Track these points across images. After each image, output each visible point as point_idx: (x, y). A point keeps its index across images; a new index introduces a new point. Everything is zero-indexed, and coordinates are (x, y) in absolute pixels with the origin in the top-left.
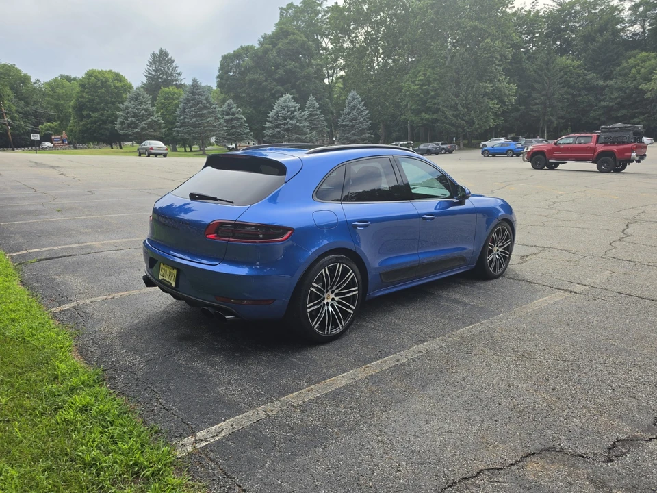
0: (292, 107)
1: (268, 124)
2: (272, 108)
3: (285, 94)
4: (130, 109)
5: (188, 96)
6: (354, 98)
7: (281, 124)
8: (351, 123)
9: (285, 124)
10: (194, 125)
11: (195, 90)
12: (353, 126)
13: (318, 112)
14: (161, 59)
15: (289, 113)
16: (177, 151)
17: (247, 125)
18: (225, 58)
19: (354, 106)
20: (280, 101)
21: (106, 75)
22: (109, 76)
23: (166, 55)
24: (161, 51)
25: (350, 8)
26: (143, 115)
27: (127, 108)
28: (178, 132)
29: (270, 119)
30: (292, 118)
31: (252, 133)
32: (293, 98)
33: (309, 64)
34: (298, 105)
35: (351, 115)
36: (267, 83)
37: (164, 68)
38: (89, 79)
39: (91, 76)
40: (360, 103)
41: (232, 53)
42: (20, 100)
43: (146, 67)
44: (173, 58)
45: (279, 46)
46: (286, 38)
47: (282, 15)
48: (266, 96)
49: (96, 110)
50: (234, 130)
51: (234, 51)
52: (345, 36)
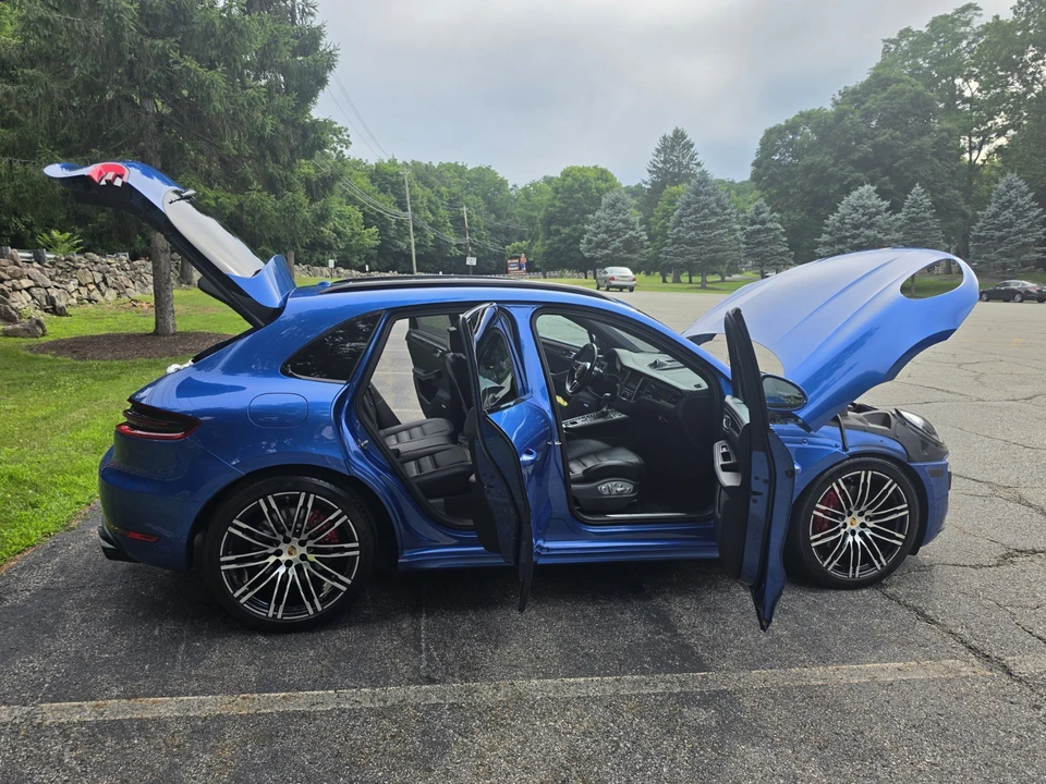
0: (873, 206)
1: (825, 238)
2: (835, 209)
3: (862, 185)
4: (603, 221)
5: (689, 197)
6: (1010, 187)
7: (847, 237)
8: (998, 234)
9: (854, 237)
10: (692, 243)
11: (701, 188)
12: (1001, 239)
13: (927, 215)
14: (676, 144)
15: (866, 217)
16: (680, 282)
17: (785, 239)
18: (769, 133)
19: (1010, 202)
20: (850, 197)
21: (588, 174)
22: (592, 175)
23: (683, 137)
24: (676, 132)
25: (1027, 22)
26: (619, 230)
27: (599, 219)
28: (667, 253)
29: (829, 229)
30: (869, 227)
31: (792, 253)
32: (876, 192)
33: (925, 131)
34: (887, 204)
35: (1001, 218)
36: (836, 169)
37: (677, 157)
38: (564, 180)
39: (567, 175)
40: (1023, 195)
41: (783, 124)
42: (492, 212)
43: (652, 158)
44: (692, 141)
45: (867, 105)
46: (884, 90)
47: (886, 51)
48: (831, 191)
49: (567, 224)
50: (761, 249)
51: (787, 121)
52: (1012, 75)
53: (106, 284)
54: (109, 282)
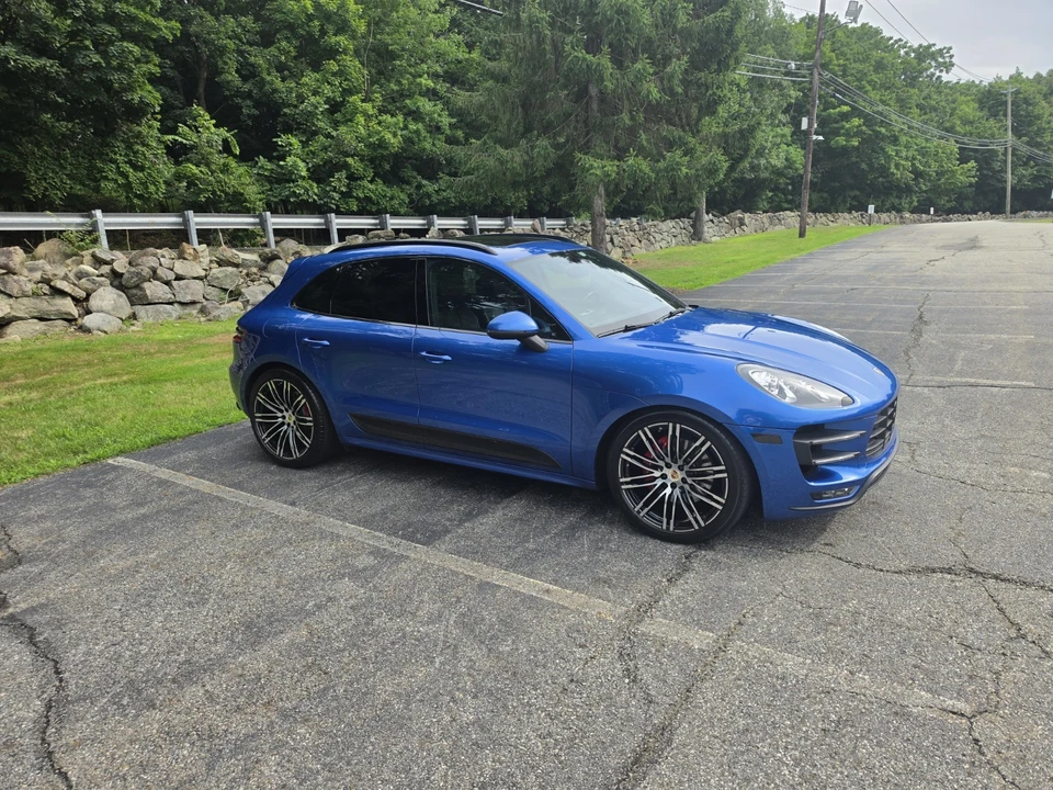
53: (613, 244)
54: (616, 242)
